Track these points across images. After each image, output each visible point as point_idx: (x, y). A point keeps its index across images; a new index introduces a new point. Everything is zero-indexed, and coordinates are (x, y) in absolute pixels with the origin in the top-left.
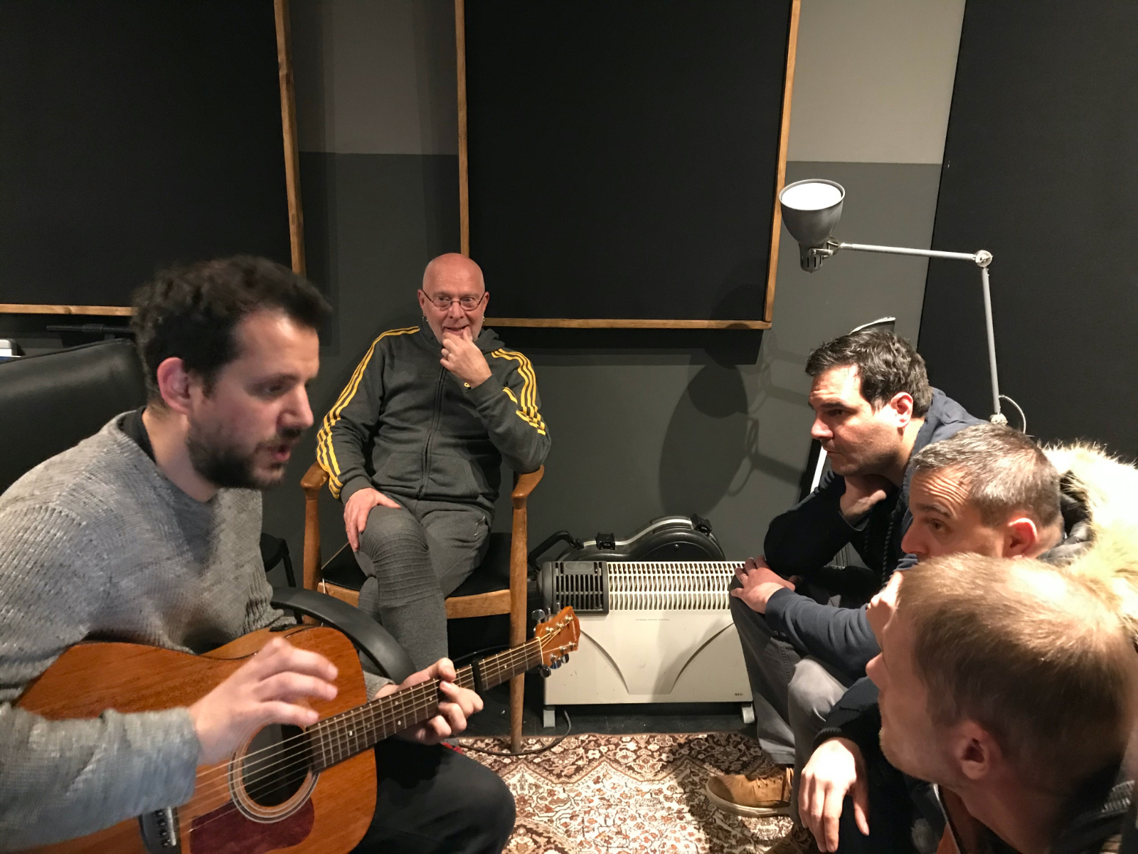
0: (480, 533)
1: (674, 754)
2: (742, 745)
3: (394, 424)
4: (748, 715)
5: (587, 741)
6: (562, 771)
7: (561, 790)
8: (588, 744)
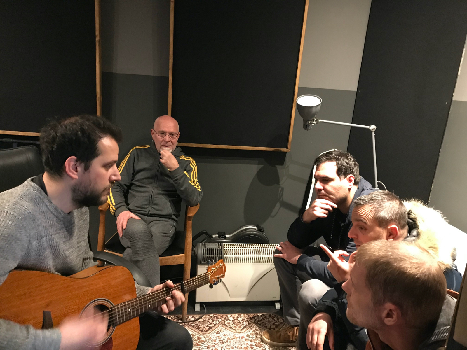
0: (172, 231)
1: (248, 322)
2: (275, 318)
3: (138, 185)
4: (278, 306)
5: (213, 317)
6: (203, 329)
7: (203, 337)
8: (213, 318)
